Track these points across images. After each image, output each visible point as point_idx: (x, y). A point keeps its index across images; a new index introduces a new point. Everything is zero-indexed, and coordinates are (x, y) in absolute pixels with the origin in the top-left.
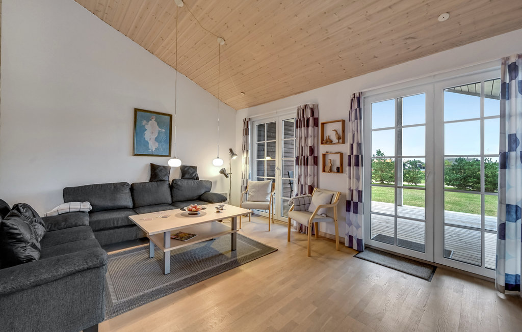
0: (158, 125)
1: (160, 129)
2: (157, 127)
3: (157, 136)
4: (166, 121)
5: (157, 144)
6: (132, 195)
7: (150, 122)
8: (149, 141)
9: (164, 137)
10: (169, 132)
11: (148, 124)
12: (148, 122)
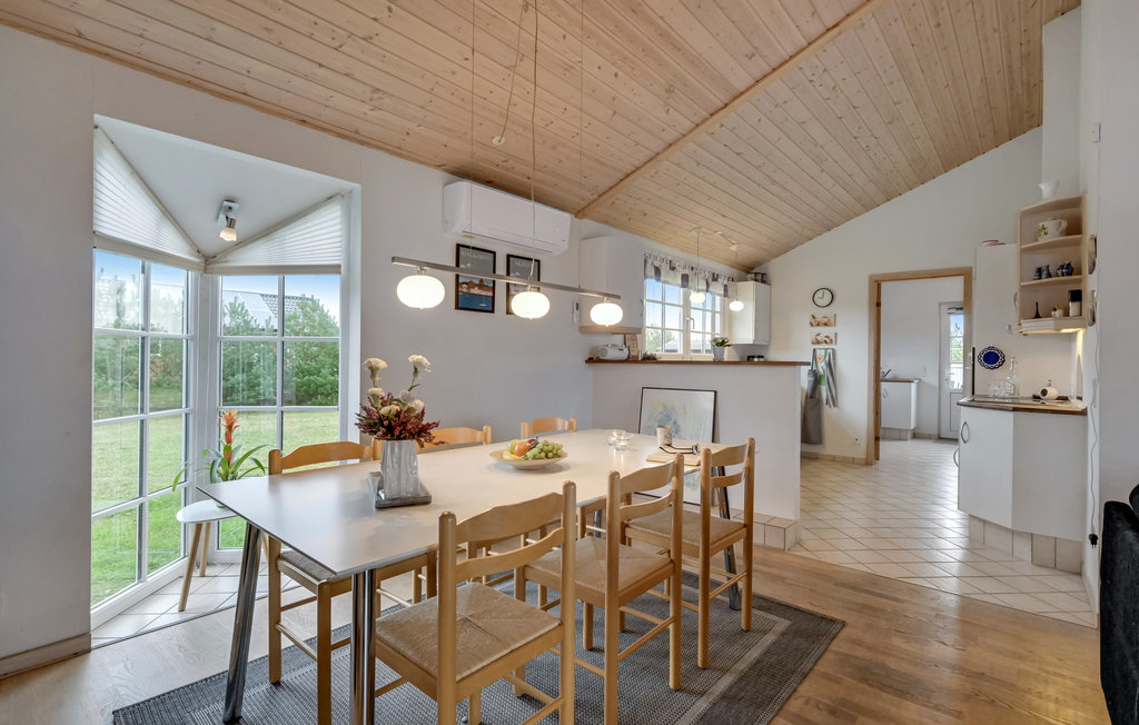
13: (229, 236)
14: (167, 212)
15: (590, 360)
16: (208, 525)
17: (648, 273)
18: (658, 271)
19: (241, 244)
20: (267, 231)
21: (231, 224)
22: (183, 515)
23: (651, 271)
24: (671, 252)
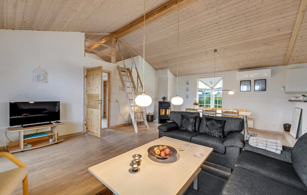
15: (290, 100)
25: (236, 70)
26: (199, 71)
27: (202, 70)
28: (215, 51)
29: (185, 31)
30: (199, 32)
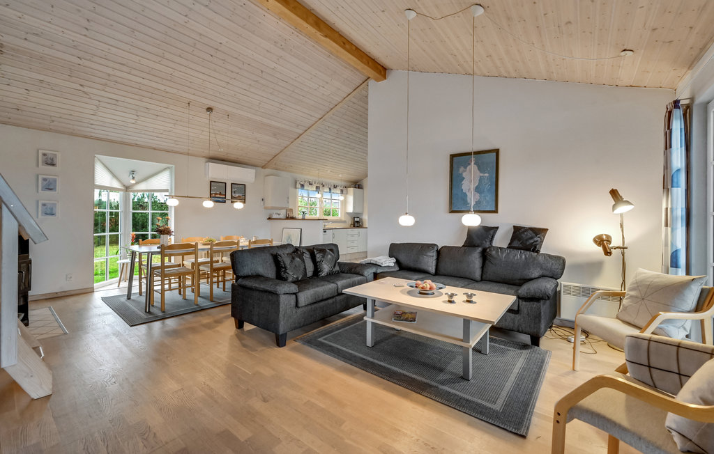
0: (479, 169)
1: (482, 175)
2: (478, 171)
3: (477, 184)
4: (490, 159)
5: (478, 195)
6: (438, 259)
7: (468, 168)
8: (467, 193)
9: (488, 186)
10: (494, 176)
11: (465, 171)
12: (466, 168)
13: (133, 182)
14: (114, 176)
15: (269, 219)
16: (127, 264)
17: (297, 186)
18: (302, 186)
19: (137, 183)
20: (146, 179)
21: (133, 178)
22: (119, 262)
23: (299, 186)
24: (311, 178)
25: (203, 157)
26: (110, 134)
27: (128, 133)
28: (210, 109)
29: (201, 34)
30: (224, 60)
